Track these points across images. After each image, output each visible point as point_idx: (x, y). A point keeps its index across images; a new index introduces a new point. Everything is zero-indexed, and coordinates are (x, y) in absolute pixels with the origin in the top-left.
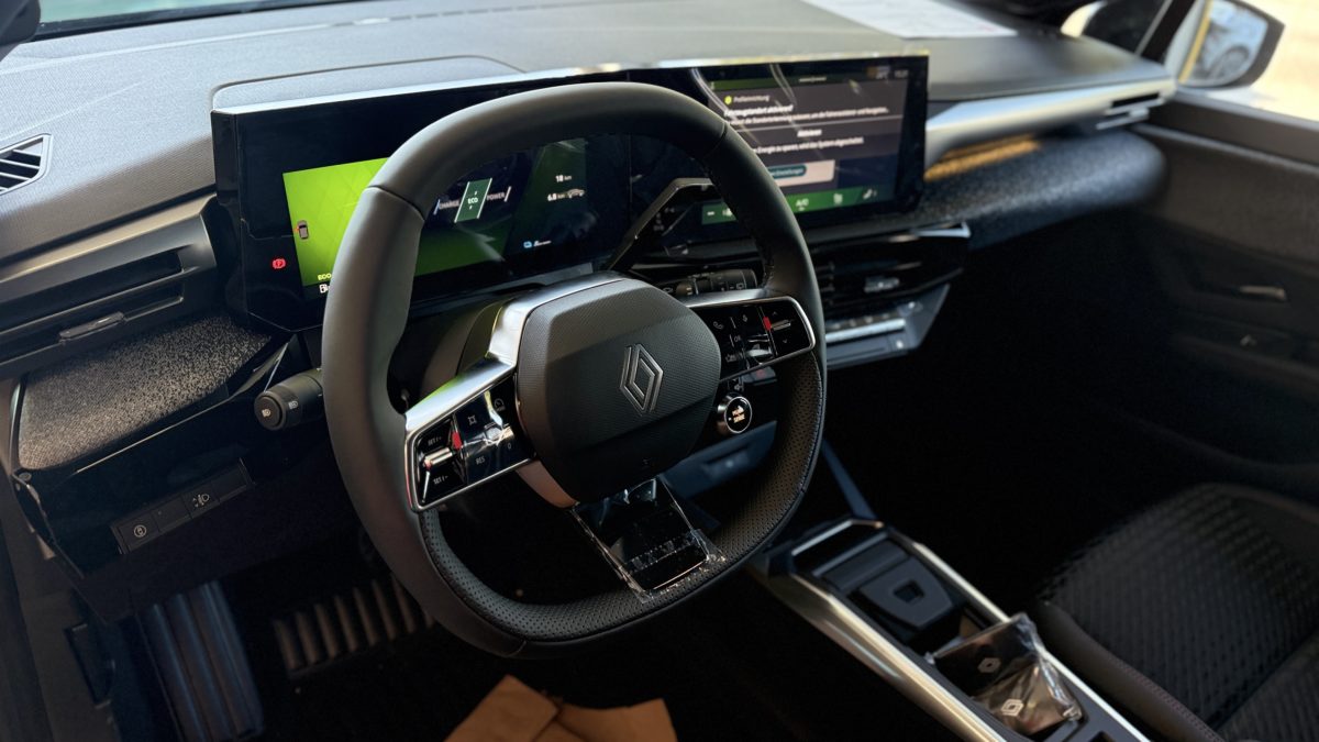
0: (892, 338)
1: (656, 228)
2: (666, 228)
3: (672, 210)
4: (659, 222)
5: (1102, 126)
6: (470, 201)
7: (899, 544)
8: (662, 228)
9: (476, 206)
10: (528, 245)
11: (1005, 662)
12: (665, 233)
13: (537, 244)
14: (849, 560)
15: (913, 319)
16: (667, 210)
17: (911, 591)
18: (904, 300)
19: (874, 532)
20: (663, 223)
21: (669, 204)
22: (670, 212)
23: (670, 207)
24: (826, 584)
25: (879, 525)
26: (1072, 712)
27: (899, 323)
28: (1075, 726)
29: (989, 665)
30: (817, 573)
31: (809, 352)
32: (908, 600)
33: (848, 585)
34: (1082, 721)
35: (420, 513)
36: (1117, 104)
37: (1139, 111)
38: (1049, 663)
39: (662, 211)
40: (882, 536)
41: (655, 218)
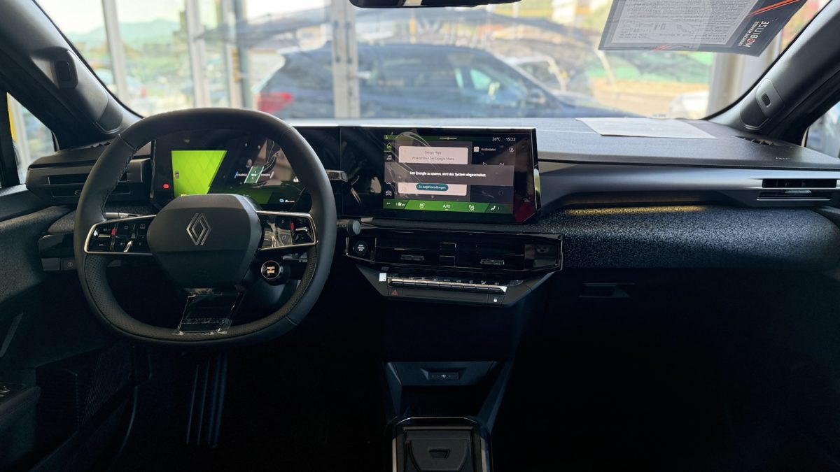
6: (252, 175)
9: (255, 178)
10: (282, 201)
13: (287, 201)
35: (87, 254)
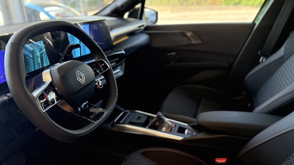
0: (118, 73)
1: (67, 55)
2: (69, 55)
3: (69, 51)
4: (67, 54)
5: (138, 32)
7: (133, 112)
8: (68, 55)
11: (160, 122)
12: (69, 56)
14: (126, 118)
15: (120, 69)
16: (68, 51)
17: (139, 118)
18: (117, 66)
19: (127, 112)
20: (68, 54)
21: (68, 50)
22: (69, 52)
23: (69, 50)
24: (123, 123)
25: (128, 111)
26: (173, 125)
27: (118, 70)
28: (175, 127)
29: (157, 124)
30: (121, 122)
31: (109, 69)
32: (139, 119)
33: (128, 122)
34: (176, 126)
35: (44, 112)
36: (139, 27)
37: (142, 28)
38: (166, 120)
39: (67, 51)
40: (130, 112)
41: (66, 53)
